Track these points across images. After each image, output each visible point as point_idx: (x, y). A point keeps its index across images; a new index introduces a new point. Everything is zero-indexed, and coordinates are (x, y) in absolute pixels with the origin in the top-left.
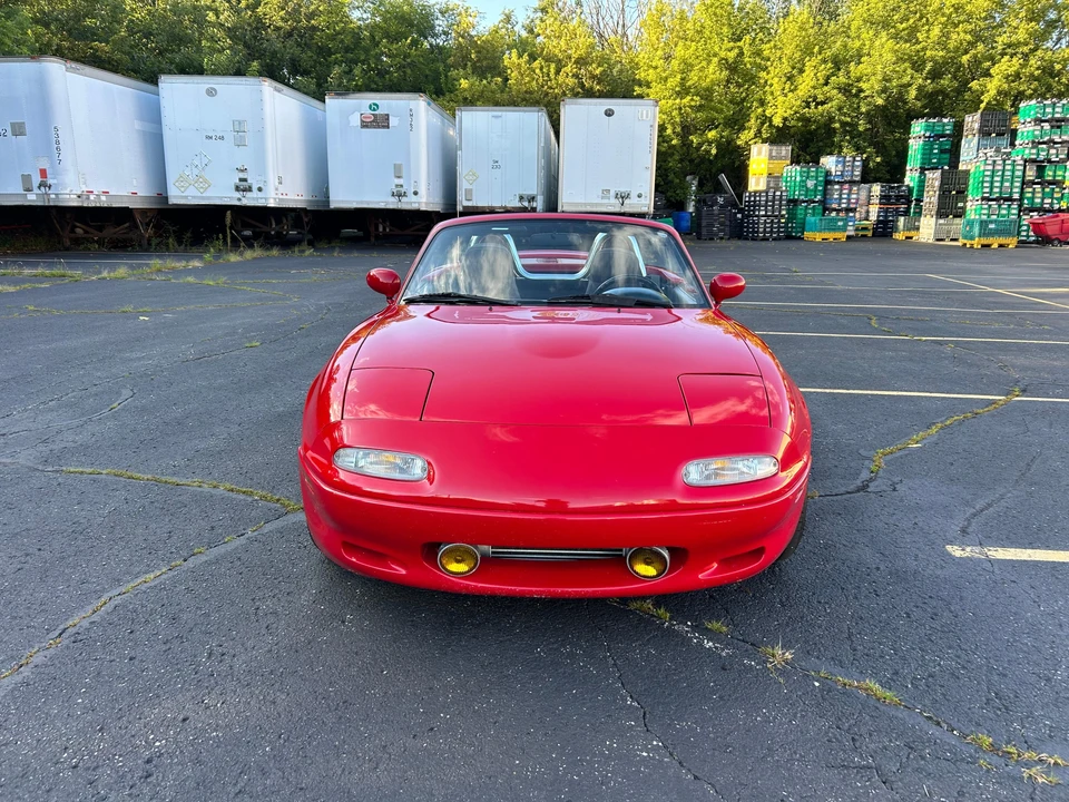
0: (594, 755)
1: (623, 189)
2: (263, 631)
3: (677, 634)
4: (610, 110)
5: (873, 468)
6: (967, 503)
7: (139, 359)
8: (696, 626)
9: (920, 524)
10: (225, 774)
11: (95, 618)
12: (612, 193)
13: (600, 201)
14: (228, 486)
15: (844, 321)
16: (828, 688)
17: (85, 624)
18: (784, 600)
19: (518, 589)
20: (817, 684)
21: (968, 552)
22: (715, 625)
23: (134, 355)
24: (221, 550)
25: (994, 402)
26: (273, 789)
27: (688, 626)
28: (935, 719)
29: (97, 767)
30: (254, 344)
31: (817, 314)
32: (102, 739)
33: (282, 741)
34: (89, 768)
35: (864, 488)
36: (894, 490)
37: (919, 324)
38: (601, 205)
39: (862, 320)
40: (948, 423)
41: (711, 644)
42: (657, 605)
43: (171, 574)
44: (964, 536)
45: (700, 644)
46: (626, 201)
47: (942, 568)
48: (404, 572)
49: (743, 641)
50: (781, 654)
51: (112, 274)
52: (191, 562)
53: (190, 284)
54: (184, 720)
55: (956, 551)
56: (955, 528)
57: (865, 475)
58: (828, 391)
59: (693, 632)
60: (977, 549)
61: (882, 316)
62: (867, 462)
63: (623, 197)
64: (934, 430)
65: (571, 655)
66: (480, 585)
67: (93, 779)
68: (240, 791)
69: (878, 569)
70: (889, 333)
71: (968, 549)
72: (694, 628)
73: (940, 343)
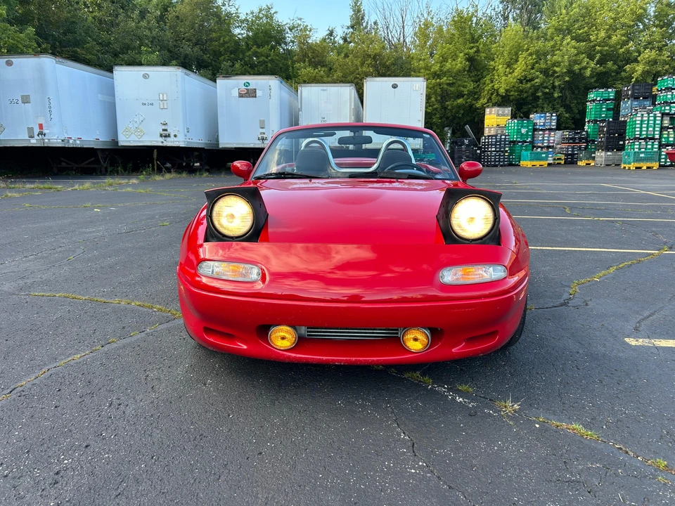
0: (377, 471)
2: (150, 389)
3: (438, 393)
4: (395, 84)
5: (571, 292)
6: (638, 313)
7: (90, 232)
8: (451, 388)
9: (606, 325)
10: (110, 482)
11: (36, 381)
14: (137, 303)
15: (548, 210)
16: (545, 428)
17: (29, 385)
18: (512, 371)
19: (324, 358)
20: (537, 426)
21: (641, 342)
22: (463, 388)
23: (88, 230)
24: (128, 340)
25: (652, 254)
26: (143, 493)
27: (445, 388)
28: (624, 449)
29: (21, 477)
30: (165, 224)
31: (530, 205)
32: (27, 459)
33: (153, 461)
34: (15, 478)
35: (565, 304)
36: (587, 305)
37: (596, 210)
39: (561, 209)
40: (621, 266)
41: (461, 399)
42: (423, 374)
43: (91, 355)
44: (636, 332)
45: (454, 399)
47: (623, 352)
48: (245, 347)
49: (484, 397)
50: (511, 406)
51: (81, 187)
52: (106, 348)
53: (128, 192)
54: (87, 446)
55: (632, 342)
56: (630, 327)
57: (566, 296)
58: (539, 248)
59: (449, 391)
60: (647, 340)
61: (572, 207)
62: (567, 289)
64: (612, 270)
65: (363, 406)
66: (298, 356)
67: (16, 484)
68: (119, 494)
69: (578, 353)
70: (578, 216)
71: (641, 340)
72: (449, 390)
73: (612, 222)
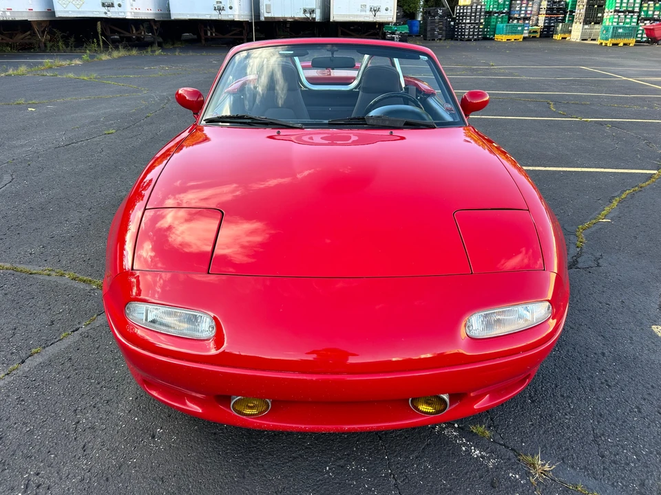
1: (376, 5)
5: (578, 243)
7: (22, 146)
8: (463, 430)
9: (627, 302)
12: (368, 8)
13: (359, 13)
14: (72, 274)
15: (531, 106)
22: (479, 429)
23: (19, 143)
24: (56, 348)
25: (651, 176)
27: (456, 430)
30: (111, 132)
31: (512, 100)
35: (575, 265)
36: (598, 265)
37: (582, 107)
38: (361, 16)
39: (543, 105)
40: (623, 196)
41: (477, 452)
43: (8, 379)
45: (468, 452)
46: (378, 14)
48: (201, 411)
49: (505, 446)
50: (541, 466)
51: (15, 72)
53: (71, 79)
56: (654, 306)
57: (573, 251)
58: (531, 168)
59: (461, 436)
61: (557, 101)
62: (572, 238)
63: (375, 11)
64: (615, 203)
65: (357, 474)
69: (603, 354)
70: (565, 116)
72: (461, 433)
73: (601, 123)
